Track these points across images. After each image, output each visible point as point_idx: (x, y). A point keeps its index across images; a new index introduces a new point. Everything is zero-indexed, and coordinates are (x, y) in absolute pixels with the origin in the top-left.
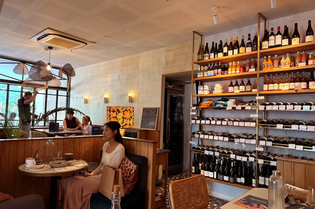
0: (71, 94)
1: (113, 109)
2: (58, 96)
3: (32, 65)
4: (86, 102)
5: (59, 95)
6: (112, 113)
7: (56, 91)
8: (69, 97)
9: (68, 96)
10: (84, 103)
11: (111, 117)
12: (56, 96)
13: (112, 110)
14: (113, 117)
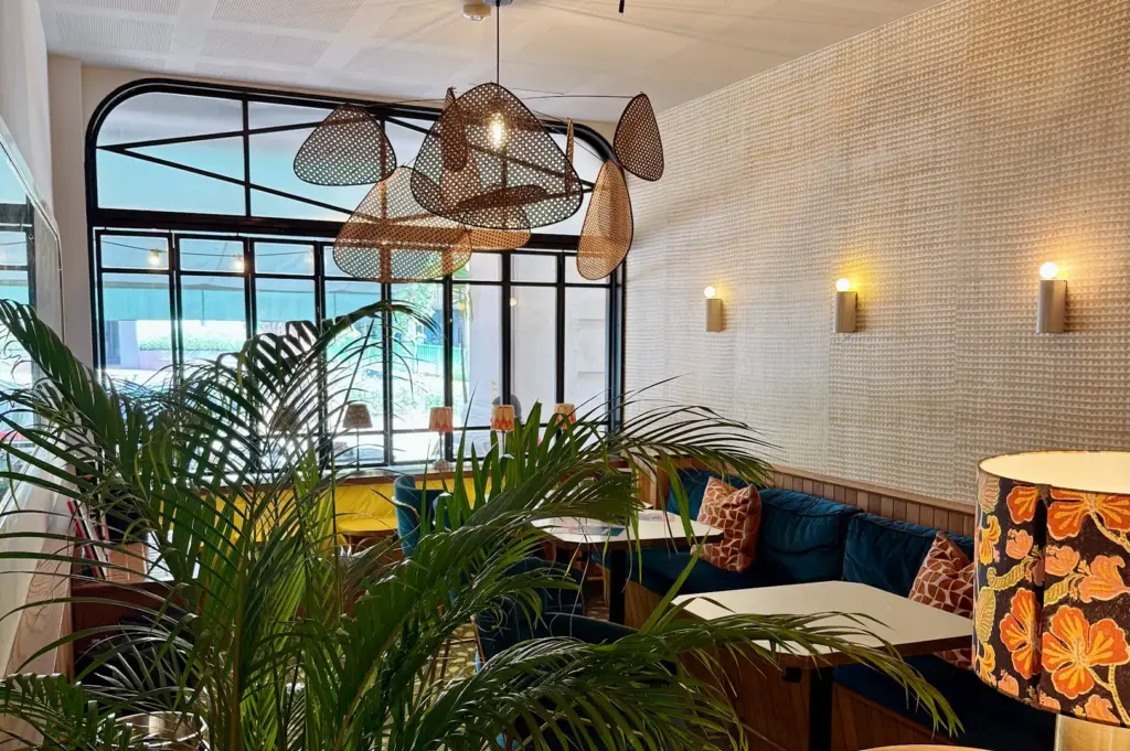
0: (629, 275)
1: (1088, 522)
2: (567, 289)
3: (427, 124)
4: (718, 318)
5: (567, 281)
6: (1061, 560)
7: (554, 258)
8: (620, 291)
9: (617, 286)
10: (709, 329)
11: (1051, 597)
12: (553, 290)
13: (1062, 523)
14: (1079, 604)
